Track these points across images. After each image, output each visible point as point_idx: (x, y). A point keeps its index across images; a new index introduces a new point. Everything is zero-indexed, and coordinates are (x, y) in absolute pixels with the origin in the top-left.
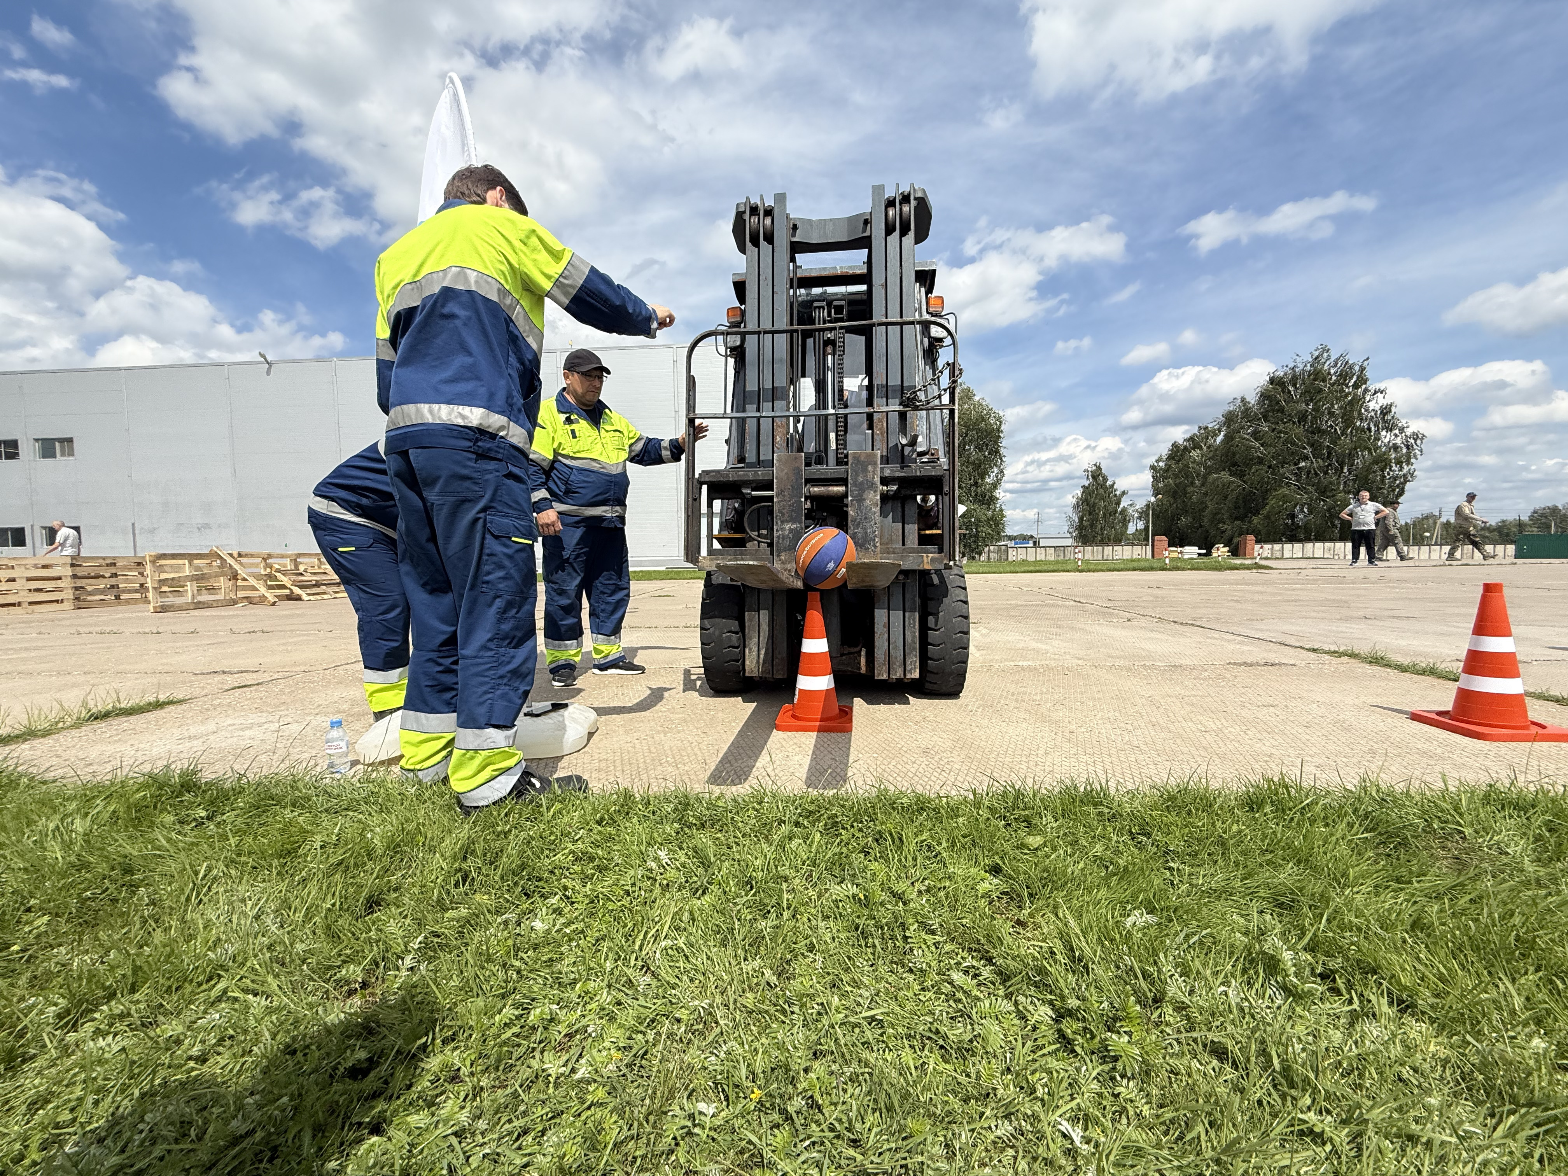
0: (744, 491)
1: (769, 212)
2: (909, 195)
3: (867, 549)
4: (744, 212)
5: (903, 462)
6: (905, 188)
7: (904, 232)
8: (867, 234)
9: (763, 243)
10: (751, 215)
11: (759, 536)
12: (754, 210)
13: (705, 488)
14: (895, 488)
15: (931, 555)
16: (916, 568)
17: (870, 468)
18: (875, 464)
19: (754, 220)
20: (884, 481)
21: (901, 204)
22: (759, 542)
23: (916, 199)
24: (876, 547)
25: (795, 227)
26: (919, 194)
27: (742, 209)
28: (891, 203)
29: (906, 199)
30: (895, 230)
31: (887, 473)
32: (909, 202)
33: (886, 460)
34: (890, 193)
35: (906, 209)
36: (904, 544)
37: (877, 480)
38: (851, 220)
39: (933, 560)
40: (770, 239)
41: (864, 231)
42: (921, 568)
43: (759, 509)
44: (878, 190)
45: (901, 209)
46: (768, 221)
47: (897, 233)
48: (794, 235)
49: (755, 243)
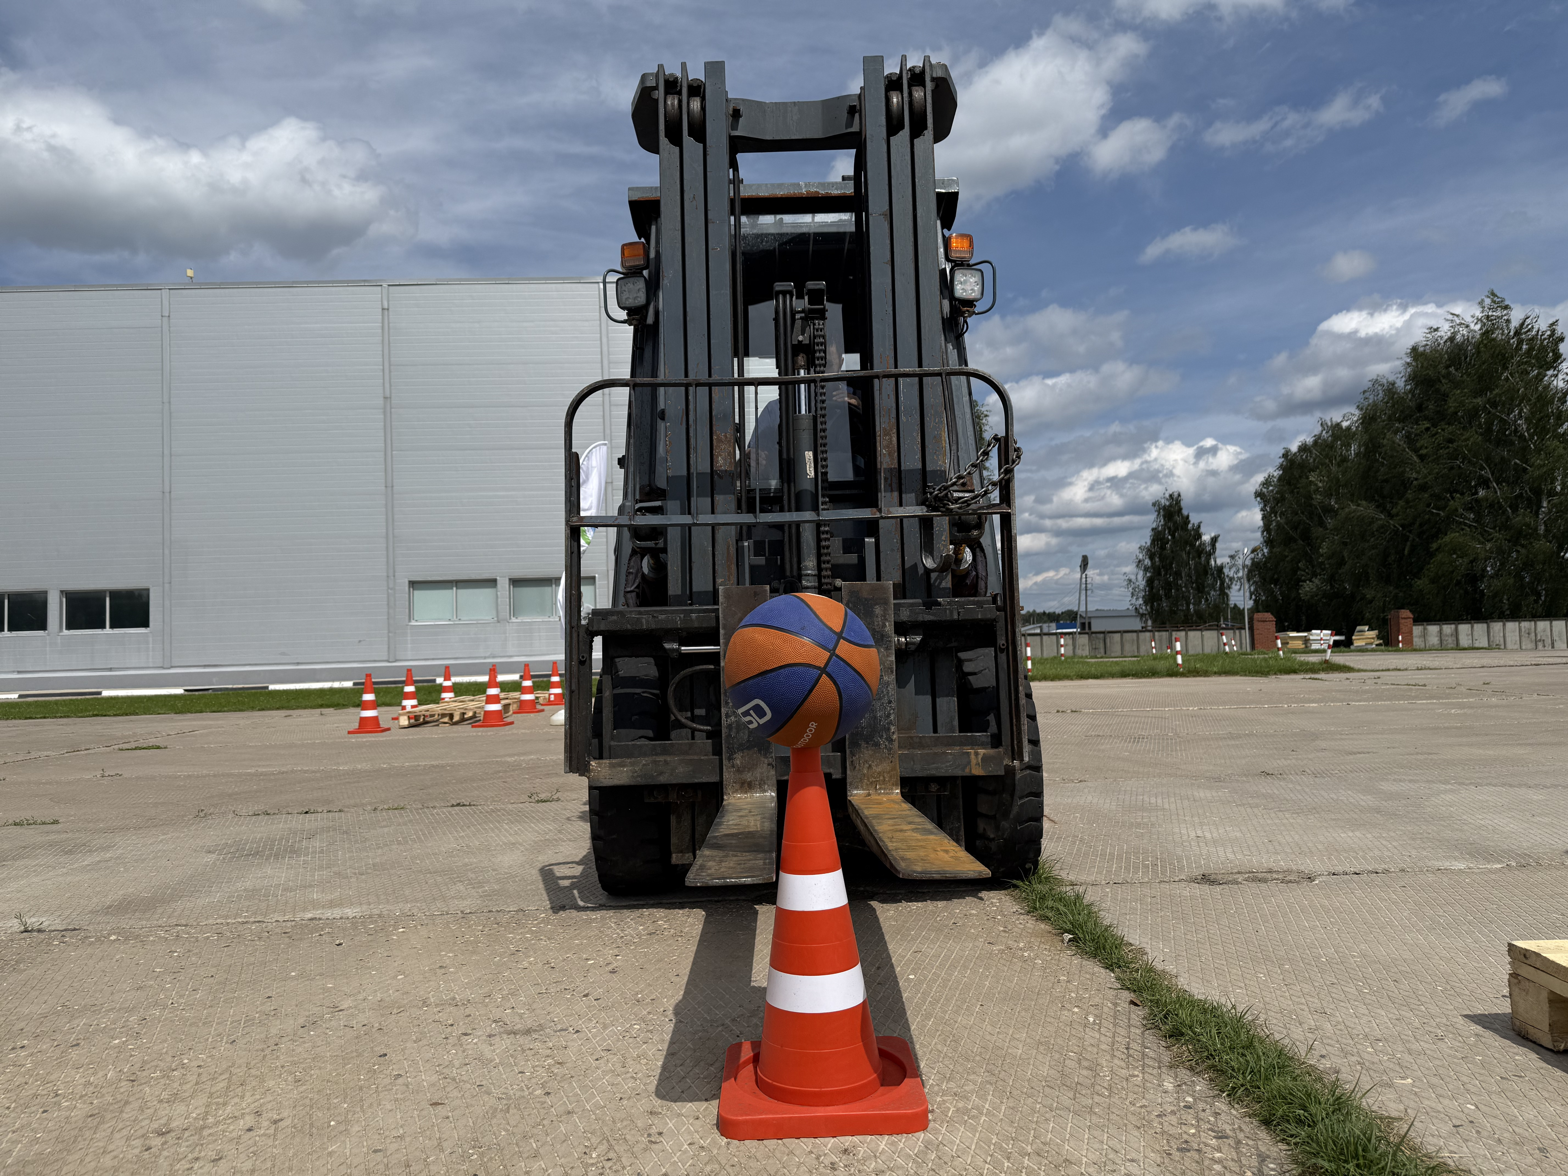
0: (667, 646)
1: (696, 90)
2: (923, 71)
3: (877, 745)
4: (656, 88)
5: (929, 595)
6: (915, 61)
7: (917, 130)
8: (855, 128)
9: (688, 141)
10: (667, 93)
11: (693, 719)
12: (672, 86)
13: (598, 641)
14: (918, 639)
15: (982, 751)
16: (959, 773)
17: (878, 610)
18: (886, 602)
19: (672, 101)
20: (901, 628)
21: (910, 86)
22: (693, 730)
23: (933, 79)
24: (891, 741)
25: (736, 114)
26: (939, 73)
27: (651, 83)
28: (893, 84)
29: (917, 78)
30: (903, 128)
31: (905, 615)
32: (923, 84)
33: (901, 591)
34: (892, 68)
35: (918, 94)
36: (935, 731)
37: (889, 628)
38: (829, 105)
39: (985, 759)
40: (699, 132)
41: (850, 124)
42: (967, 772)
43: (691, 676)
44: (872, 64)
45: (910, 94)
46: (696, 104)
47: (905, 133)
48: (734, 126)
49: (676, 139)
